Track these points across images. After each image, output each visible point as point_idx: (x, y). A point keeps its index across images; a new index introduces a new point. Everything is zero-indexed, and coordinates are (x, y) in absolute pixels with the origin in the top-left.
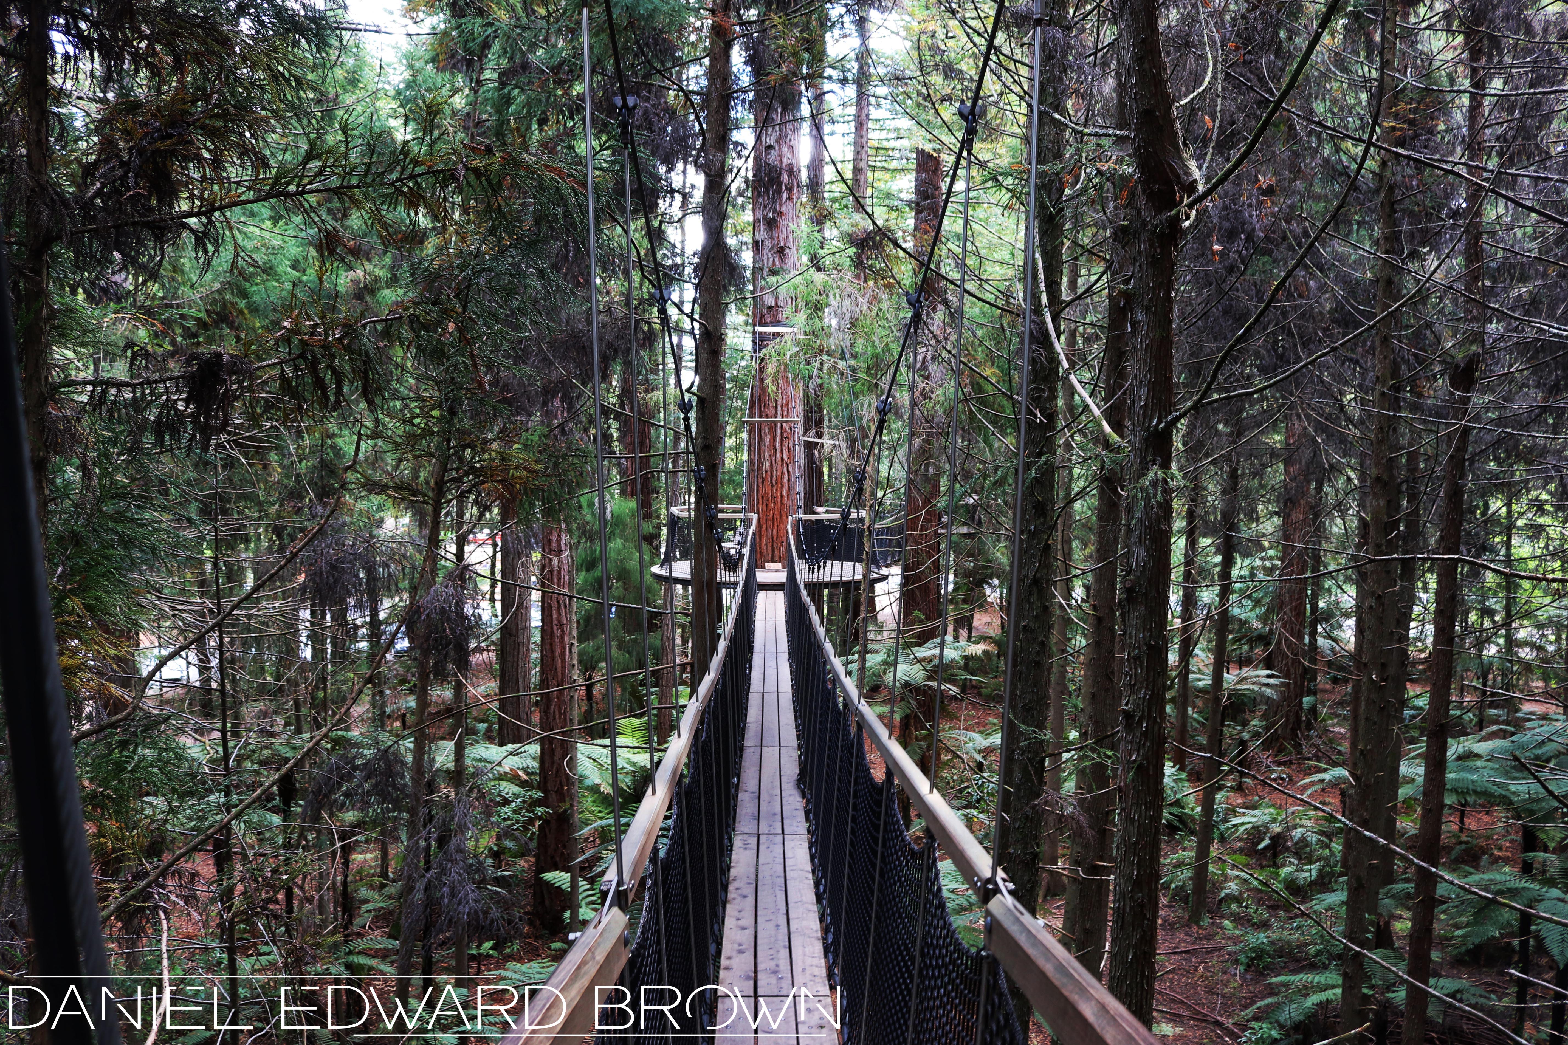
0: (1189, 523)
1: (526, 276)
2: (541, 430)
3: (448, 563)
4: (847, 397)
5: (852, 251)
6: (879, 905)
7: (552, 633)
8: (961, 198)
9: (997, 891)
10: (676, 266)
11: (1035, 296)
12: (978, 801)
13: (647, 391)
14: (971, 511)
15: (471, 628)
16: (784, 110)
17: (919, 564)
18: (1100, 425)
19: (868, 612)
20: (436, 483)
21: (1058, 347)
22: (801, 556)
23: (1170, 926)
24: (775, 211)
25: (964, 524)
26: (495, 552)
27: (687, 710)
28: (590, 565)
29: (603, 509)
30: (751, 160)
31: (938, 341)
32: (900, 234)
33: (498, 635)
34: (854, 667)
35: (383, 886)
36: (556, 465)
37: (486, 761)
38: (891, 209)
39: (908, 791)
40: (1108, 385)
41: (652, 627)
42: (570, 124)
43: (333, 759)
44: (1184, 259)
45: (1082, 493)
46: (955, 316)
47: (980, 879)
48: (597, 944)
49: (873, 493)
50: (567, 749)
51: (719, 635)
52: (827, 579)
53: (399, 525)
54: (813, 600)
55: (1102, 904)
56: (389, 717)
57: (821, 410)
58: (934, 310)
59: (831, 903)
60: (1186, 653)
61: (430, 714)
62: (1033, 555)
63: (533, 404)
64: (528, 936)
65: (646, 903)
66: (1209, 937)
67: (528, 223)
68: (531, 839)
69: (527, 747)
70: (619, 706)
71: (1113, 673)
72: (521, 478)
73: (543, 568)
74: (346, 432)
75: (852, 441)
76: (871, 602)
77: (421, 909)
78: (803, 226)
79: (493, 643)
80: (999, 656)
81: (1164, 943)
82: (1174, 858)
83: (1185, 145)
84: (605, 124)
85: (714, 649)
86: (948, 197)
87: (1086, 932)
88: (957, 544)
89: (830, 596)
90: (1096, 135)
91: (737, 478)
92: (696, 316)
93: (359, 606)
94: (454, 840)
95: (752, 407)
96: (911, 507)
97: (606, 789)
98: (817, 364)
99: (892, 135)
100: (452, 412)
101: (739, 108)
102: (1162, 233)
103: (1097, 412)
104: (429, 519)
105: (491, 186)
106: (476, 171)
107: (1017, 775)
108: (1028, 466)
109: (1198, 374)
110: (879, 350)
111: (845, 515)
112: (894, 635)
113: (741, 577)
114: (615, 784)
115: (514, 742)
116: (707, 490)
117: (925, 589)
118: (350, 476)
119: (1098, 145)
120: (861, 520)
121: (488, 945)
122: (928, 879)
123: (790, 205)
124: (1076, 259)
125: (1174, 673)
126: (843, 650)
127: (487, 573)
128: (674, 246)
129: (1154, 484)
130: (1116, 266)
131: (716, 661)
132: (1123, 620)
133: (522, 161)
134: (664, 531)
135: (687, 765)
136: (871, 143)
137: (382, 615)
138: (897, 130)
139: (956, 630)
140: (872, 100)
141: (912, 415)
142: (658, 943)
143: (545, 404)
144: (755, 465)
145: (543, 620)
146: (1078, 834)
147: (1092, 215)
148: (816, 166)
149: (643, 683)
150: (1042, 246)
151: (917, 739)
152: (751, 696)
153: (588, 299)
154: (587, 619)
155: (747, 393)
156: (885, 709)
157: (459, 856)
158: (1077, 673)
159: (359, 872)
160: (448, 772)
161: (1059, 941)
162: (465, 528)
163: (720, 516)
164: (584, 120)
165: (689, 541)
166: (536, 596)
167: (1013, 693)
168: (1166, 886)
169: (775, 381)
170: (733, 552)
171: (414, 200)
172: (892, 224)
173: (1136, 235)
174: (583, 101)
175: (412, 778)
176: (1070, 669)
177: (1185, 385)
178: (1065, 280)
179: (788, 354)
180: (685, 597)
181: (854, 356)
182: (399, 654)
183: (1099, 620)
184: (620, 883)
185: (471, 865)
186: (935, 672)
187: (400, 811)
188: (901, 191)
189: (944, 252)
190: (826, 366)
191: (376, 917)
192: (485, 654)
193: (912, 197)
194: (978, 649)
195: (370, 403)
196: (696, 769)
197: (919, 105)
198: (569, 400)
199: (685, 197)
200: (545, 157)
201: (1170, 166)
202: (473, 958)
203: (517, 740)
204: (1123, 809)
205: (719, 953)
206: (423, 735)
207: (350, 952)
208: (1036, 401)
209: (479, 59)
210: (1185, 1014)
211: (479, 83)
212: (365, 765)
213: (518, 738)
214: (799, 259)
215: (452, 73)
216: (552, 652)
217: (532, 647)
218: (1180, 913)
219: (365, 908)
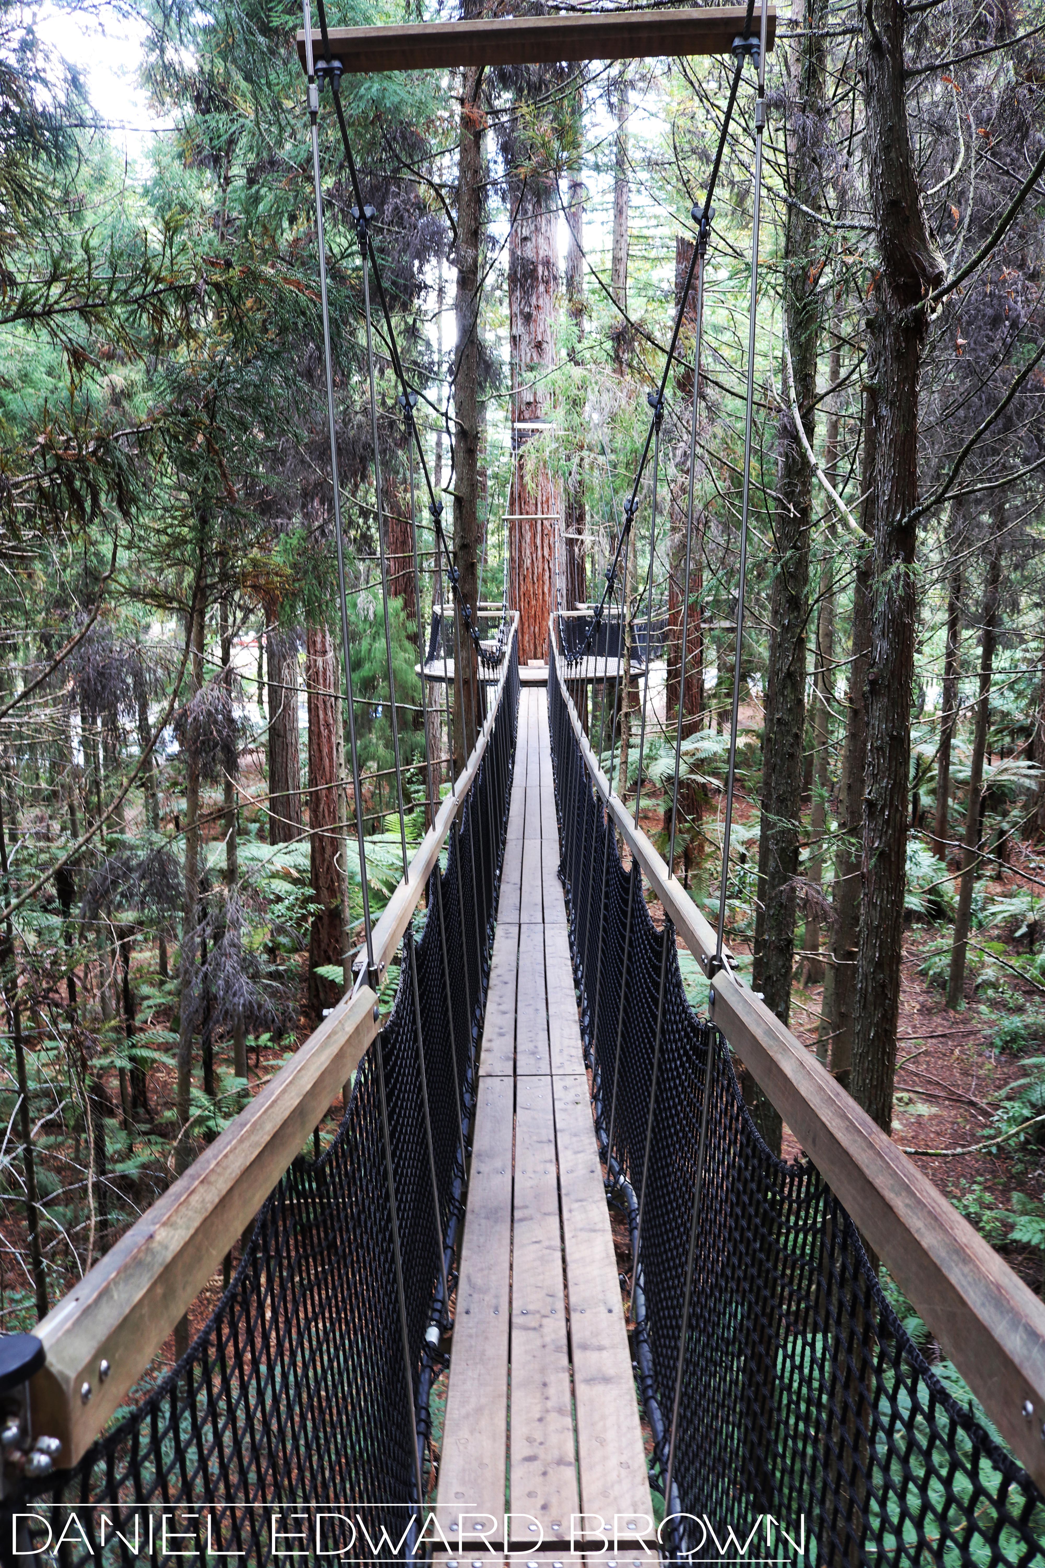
0: (951, 614)
2: (302, 532)
3: (214, 667)
4: (608, 493)
5: (609, 345)
6: (628, 986)
7: (320, 733)
9: (721, 966)
10: (432, 364)
12: (740, 891)
13: (405, 491)
14: (729, 606)
15: (238, 730)
16: (537, 202)
17: (682, 658)
19: (632, 706)
22: (562, 653)
23: (927, 1011)
24: (532, 305)
25: (726, 618)
26: (261, 653)
27: (444, 804)
28: (355, 666)
29: (366, 609)
30: (506, 251)
32: (656, 327)
33: (266, 736)
34: (617, 761)
35: (162, 983)
36: (317, 566)
37: (258, 860)
38: (650, 299)
40: (865, 477)
41: (418, 726)
43: (109, 861)
46: (710, 411)
47: (706, 956)
48: (347, 1017)
49: (632, 589)
50: (336, 845)
51: (478, 733)
52: (591, 675)
53: (166, 631)
54: (575, 697)
56: (162, 819)
57: (581, 507)
59: (587, 988)
60: (946, 743)
61: (201, 816)
62: (787, 650)
63: (292, 506)
64: (303, 1027)
66: (965, 1021)
67: (271, 333)
68: (305, 935)
69: (297, 845)
70: (387, 802)
73: (308, 668)
74: (108, 539)
75: (613, 537)
76: (635, 696)
77: (199, 1000)
78: (561, 320)
79: (263, 744)
80: (760, 749)
81: (921, 1026)
82: (931, 945)
83: (932, 235)
85: (472, 747)
87: (842, 1015)
88: (719, 638)
89: (595, 690)
90: (842, 227)
91: (499, 576)
92: (452, 414)
93: (129, 710)
94: (227, 935)
95: (512, 504)
96: (672, 603)
97: (377, 884)
98: (576, 460)
99: (652, 223)
100: (204, 521)
102: (907, 327)
105: (232, 299)
106: (216, 286)
107: (772, 865)
110: (638, 445)
111: (599, 612)
112: (656, 729)
113: (501, 673)
115: (285, 841)
116: (465, 588)
117: (688, 683)
119: (845, 238)
120: (619, 616)
121: (266, 1036)
123: (546, 297)
126: (602, 747)
127: (254, 675)
128: (430, 344)
129: (897, 578)
131: (475, 757)
133: (262, 275)
134: (428, 630)
136: (631, 232)
137: (152, 720)
138: (656, 217)
139: (719, 724)
140: (633, 187)
142: (414, 1022)
143: (304, 506)
144: (516, 564)
145: (310, 721)
148: (578, 252)
149: (410, 782)
150: (792, 341)
151: (681, 831)
152: (514, 791)
153: (346, 399)
154: (354, 718)
155: (508, 490)
156: (642, 804)
157: (232, 950)
158: (839, 765)
159: (139, 970)
160: (221, 871)
162: (230, 631)
163: (482, 613)
166: (303, 697)
167: (768, 785)
168: (924, 973)
169: (535, 478)
170: (493, 649)
171: (158, 316)
172: (647, 317)
173: (881, 329)
175: (186, 878)
176: (832, 761)
179: (548, 450)
180: (448, 695)
181: (614, 451)
182: (171, 758)
183: (855, 713)
184: (369, 965)
185: (245, 960)
186: (698, 765)
187: (175, 910)
188: (661, 281)
190: (586, 461)
191: (157, 1012)
192: (254, 755)
193: (672, 287)
194: (740, 742)
195: (126, 515)
198: (328, 502)
199: (440, 292)
201: (916, 258)
202: (251, 1049)
203: (287, 838)
204: (866, 895)
205: (480, 1035)
206: (195, 834)
207: (134, 1046)
208: (790, 495)
209: (227, 155)
210: (942, 1094)
211: (228, 180)
212: (139, 865)
213: (288, 837)
214: (558, 353)
215: (199, 169)
216: (320, 751)
217: (300, 747)
218: (937, 998)
219: (146, 1003)
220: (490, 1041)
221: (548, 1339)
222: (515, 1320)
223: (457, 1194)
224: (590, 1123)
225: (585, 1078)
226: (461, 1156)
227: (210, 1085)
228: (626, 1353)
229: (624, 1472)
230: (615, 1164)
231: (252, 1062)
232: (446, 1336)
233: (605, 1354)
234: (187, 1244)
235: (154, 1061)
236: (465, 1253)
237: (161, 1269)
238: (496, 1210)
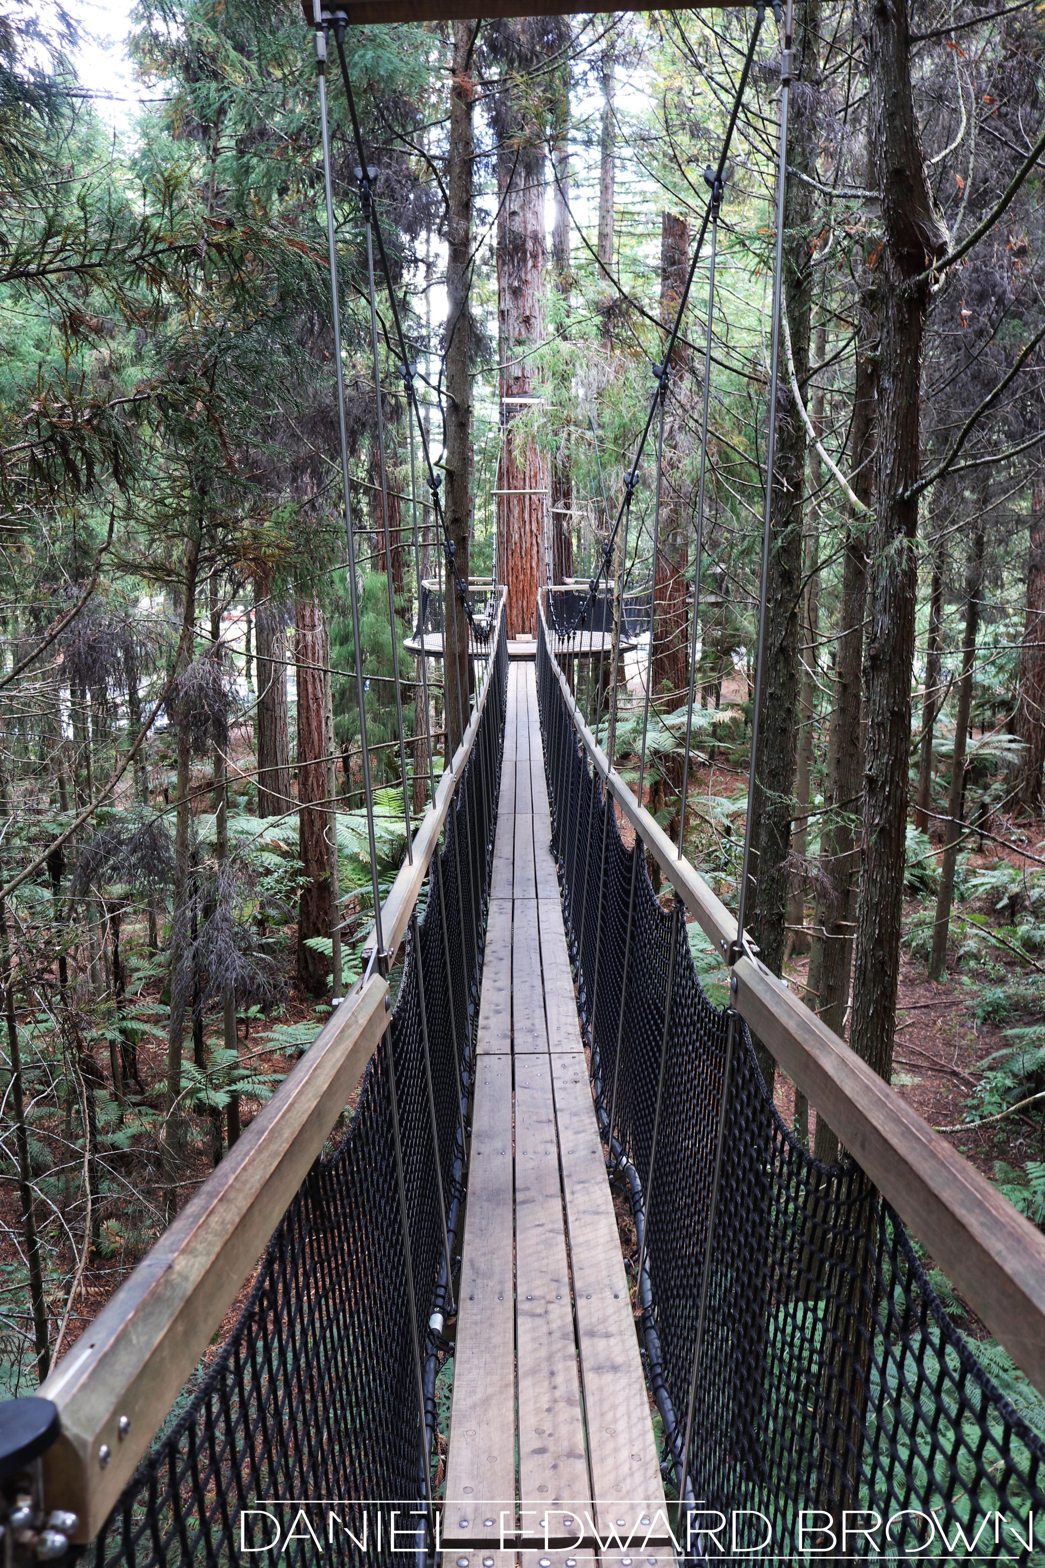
0: (935, 590)
1: (272, 352)
2: (292, 506)
3: (204, 641)
4: (595, 468)
5: (598, 319)
6: (631, 966)
7: (308, 706)
8: (707, 263)
9: (743, 952)
10: (422, 338)
11: (781, 363)
12: (726, 864)
13: (395, 465)
14: (719, 580)
15: (229, 704)
16: (528, 174)
17: (667, 633)
18: (845, 494)
19: (618, 681)
20: (189, 561)
21: (805, 416)
22: (551, 626)
23: (911, 982)
24: (520, 280)
25: (712, 593)
26: (250, 629)
27: (442, 780)
28: (344, 639)
29: (354, 584)
30: (495, 227)
31: (685, 411)
32: (647, 301)
33: (255, 710)
34: (604, 735)
35: (152, 955)
36: (308, 541)
37: (248, 833)
38: (637, 275)
39: (657, 858)
40: (855, 452)
41: (406, 699)
42: (311, 193)
43: (100, 835)
44: (934, 324)
45: (828, 562)
46: (702, 384)
47: (726, 942)
48: (360, 1008)
49: (622, 564)
50: (325, 819)
51: (472, 706)
52: (577, 649)
53: (154, 604)
54: (563, 670)
55: (844, 962)
56: (152, 792)
57: (568, 481)
58: (681, 378)
59: (583, 965)
60: (930, 718)
61: (191, 789)
62: (780, 624)
63: (281, 479)
64: (293, 999)
65: (406, 969)
66: (948, 992)
67: (272, 299)
68: (293, 907)
69: (287, 819)
70: (376, 777)
71: (857, 738)
72: (273, 555)
73: (298, 643)
74: (97, 512)
75: (601, 512)
76: (621, 671)
77: (190, 975)
78: (549, 295)
79: (251, 718)
80: (746, 723)
81: (904, 997)
82: (915, 917)
83: (936, 205)
84: (346, 194)
85: (467, 721)
86: (695, 262)
87: (830, 988)
88: (705, 613)
89: (581, 667)
90: (845, 196)
91: (487, 550)
92: (443, 389)
93: (118, 684)
94: (219, 909)
95: (500, 479)
96: (659, 577)
97: (365, 857)
98: (565, 435)
99: (639, 198)
100: (203, 492)
101: (482, 172)
102: (910, 298)
103: (843, 480)
104: (183, 597)
105: (233, 261)
106: (218, 247)
107: (764, 839)
108: (774, 536)
109: (946, 440)
110: (627, 420)
111: (594, 587)
112: (643, 703)
113: (492, 648)
114: (372, 852)
115: (274, 814)
116: (457, 563)
117: (674, 658)
118: (105, 558)
119: (847, 207)
120: (610, 591)
121: (255, 1009)
122: (676, 941)
123: (535, 271)
124: (823, 325)
125: (918, 739)
126: (594, 719)
127: (243, 649)
128: (419, 317)
129: (900, 552)
130: (864, 331)
131: (470, 734)
132: (868, 687)
133: (264, 235)
134: (416, 604)
135: (443, 833)
136: (617, 207)
137: (141, 694)
138: (643, 193)
139: (704, 698)
140: (618, 162)
141: (659, 487)
142: (418, 1005)
143: (294, 480)
144: (504, 538)
145: (299, 695)
146: (823, 894)
147: (841, 279)
148: (561, 233)
149: (398, 755)
150: (790, 312)
151: (666, 805)
152: (504, 765)
153: (334, 374)
154: (343, 693)
155: (496, 465)
156: (634, 776)
157: (225, 925)
158: (823, 739)
159: (129, 942)
160: (211, 844)
161: (802, 999)
162: (219, 605)
163: (471, 588)
164: (324, 189)
165: (440, 614)
166: (291, 671)
167: (759, 759)
168: (907, 945)
169: (523, 453)
170: (484, 624)
171: (156, 276)
172: (639, 291)
173: (884, 300)
174: (323, 168)
175: (176, 851)
176: (815, 735)
177: (932, 452)
178: (813, 345)
179: (536, 425)
180: (438, 669)
181: (601, 426)
182: (160, 731)
183: (845, 687)
184: (379, 952)
185: (237, 933)
186: (684, 739)
187: (166, 883)
188: (647, 257)
189: (691, 318)
190: (573, 437)
191: (147, 984)
192: (243, 729)
193: (658, 263)
194: (725, 716)
195: (122, 484)
196: (452, 837)
197: (665, 166)
198: (318, 476)
199: (429, 266)
200: (287, 231)
201: (920, 227)
202: (241, 1021)
203: (277, 811)
204: (865, 871)
205: (477, 1013)
206: (186, 808)
207: (124, 1018)
208: (783, 469)
209: (216, 125)
210: (925, 1064)
211: (216, 151)
212: (131, 839)
213: (278, 809)
214: (545, 328)
215: (188, 141)
216: (309, 725)
217: (289, 720)
218: (920, 969)
219: (136, 975)
220: (487, 1018)
221: (554, 1326)
222: (520, 1306)
223: (458, 1176)
224: (590, 1102)
225: (583, 1056)
226: (460, 1136)
227: (200, 1058)
228: (634, 1340)
229: (636, 1465)
230: (617, 1144)
231: (241, 1034)
232: (450, 1323)
233: (612, 1341)
234: (208, 1272)
235: (144, 1033)
236: (467, 1236)
237: (182, 1304)
238: (498, 1192)
